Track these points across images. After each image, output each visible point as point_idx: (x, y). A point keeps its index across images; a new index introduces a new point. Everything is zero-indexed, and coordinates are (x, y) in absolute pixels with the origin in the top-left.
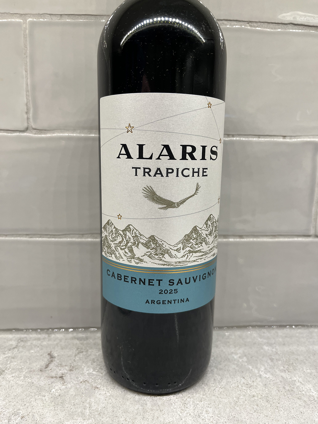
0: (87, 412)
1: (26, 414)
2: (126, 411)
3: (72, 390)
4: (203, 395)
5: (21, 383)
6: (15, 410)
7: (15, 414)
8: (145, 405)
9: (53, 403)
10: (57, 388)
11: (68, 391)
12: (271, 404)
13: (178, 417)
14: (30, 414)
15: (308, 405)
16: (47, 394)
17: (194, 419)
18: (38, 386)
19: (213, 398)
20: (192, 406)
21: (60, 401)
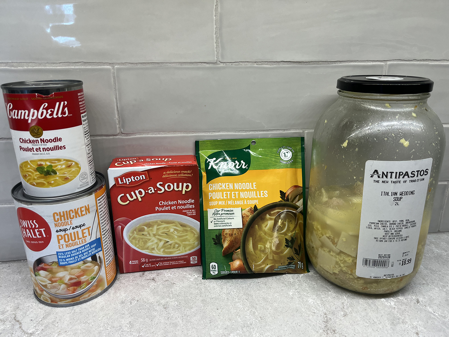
0: (171, 295)
1: (139, 299)
2: (191, 294)
3: (160, 285)
4: (232, 284)
5: (131, 284)
6: (133, 298)
7: (133, 299)
8: (201, 290)
9: (152, 293)
10: (152, 285)
11: (159, 286)
12: (267, 286)
13: (218, 294)
14: (141, 299)
15: (287, 286)
16: (147, 288)
17: (226, 295)
18: (141, 285)
19: (237, 284)
20: (226, 289)
21: (156, 291)
